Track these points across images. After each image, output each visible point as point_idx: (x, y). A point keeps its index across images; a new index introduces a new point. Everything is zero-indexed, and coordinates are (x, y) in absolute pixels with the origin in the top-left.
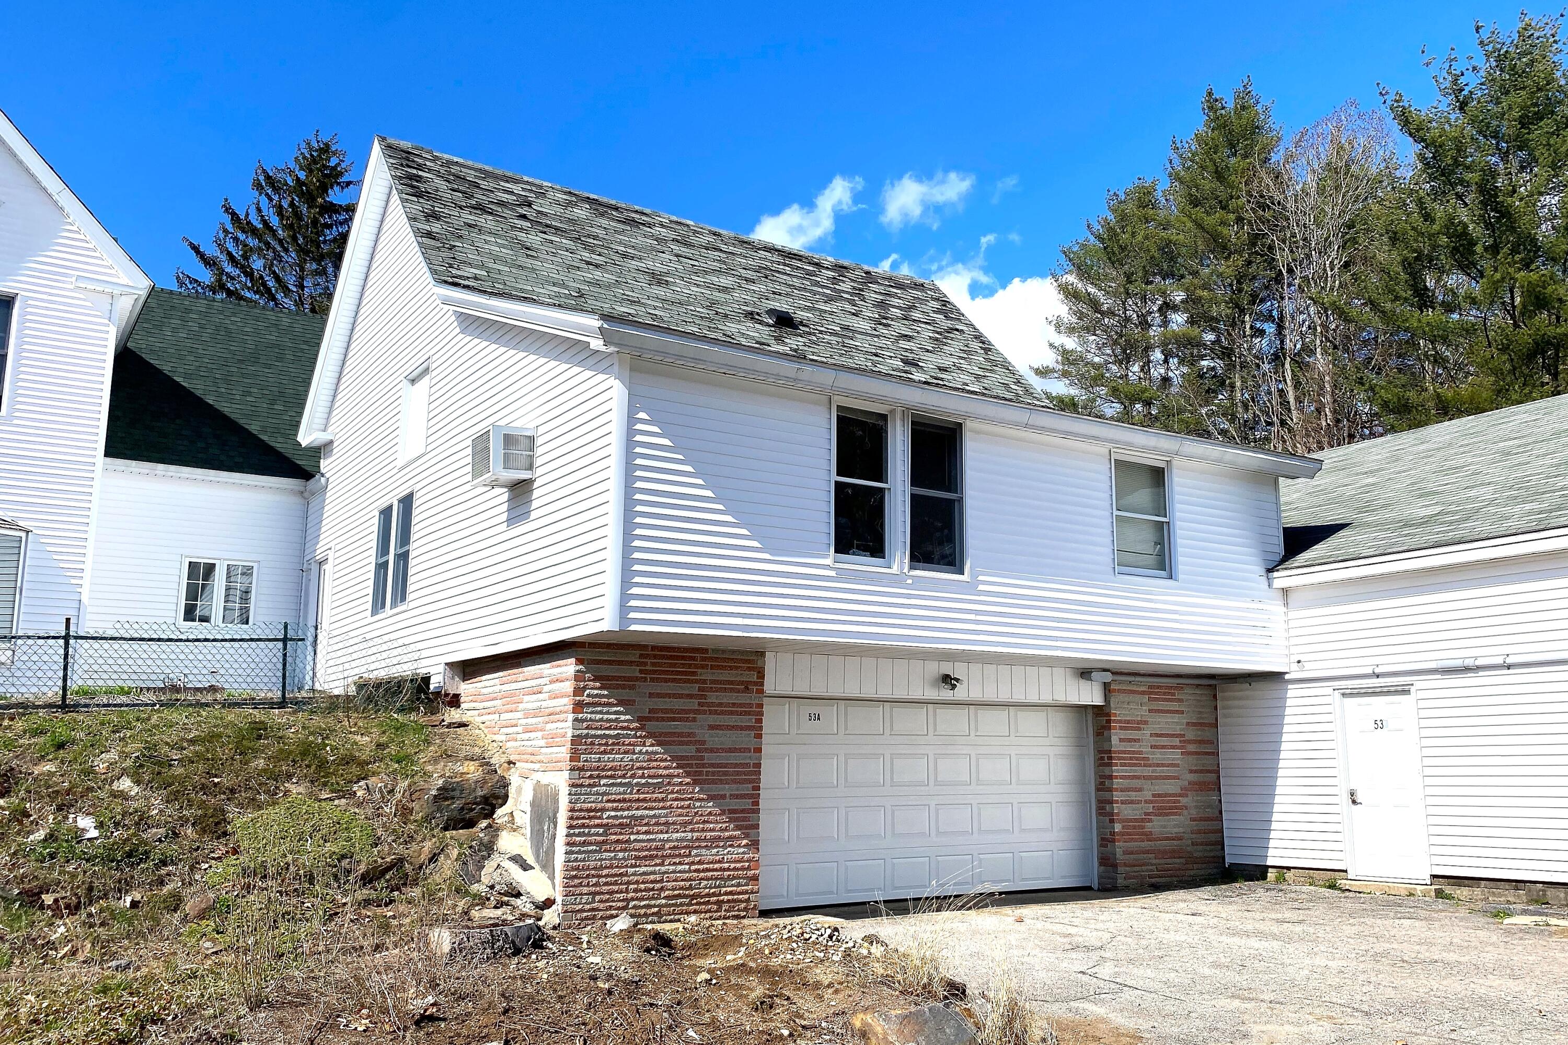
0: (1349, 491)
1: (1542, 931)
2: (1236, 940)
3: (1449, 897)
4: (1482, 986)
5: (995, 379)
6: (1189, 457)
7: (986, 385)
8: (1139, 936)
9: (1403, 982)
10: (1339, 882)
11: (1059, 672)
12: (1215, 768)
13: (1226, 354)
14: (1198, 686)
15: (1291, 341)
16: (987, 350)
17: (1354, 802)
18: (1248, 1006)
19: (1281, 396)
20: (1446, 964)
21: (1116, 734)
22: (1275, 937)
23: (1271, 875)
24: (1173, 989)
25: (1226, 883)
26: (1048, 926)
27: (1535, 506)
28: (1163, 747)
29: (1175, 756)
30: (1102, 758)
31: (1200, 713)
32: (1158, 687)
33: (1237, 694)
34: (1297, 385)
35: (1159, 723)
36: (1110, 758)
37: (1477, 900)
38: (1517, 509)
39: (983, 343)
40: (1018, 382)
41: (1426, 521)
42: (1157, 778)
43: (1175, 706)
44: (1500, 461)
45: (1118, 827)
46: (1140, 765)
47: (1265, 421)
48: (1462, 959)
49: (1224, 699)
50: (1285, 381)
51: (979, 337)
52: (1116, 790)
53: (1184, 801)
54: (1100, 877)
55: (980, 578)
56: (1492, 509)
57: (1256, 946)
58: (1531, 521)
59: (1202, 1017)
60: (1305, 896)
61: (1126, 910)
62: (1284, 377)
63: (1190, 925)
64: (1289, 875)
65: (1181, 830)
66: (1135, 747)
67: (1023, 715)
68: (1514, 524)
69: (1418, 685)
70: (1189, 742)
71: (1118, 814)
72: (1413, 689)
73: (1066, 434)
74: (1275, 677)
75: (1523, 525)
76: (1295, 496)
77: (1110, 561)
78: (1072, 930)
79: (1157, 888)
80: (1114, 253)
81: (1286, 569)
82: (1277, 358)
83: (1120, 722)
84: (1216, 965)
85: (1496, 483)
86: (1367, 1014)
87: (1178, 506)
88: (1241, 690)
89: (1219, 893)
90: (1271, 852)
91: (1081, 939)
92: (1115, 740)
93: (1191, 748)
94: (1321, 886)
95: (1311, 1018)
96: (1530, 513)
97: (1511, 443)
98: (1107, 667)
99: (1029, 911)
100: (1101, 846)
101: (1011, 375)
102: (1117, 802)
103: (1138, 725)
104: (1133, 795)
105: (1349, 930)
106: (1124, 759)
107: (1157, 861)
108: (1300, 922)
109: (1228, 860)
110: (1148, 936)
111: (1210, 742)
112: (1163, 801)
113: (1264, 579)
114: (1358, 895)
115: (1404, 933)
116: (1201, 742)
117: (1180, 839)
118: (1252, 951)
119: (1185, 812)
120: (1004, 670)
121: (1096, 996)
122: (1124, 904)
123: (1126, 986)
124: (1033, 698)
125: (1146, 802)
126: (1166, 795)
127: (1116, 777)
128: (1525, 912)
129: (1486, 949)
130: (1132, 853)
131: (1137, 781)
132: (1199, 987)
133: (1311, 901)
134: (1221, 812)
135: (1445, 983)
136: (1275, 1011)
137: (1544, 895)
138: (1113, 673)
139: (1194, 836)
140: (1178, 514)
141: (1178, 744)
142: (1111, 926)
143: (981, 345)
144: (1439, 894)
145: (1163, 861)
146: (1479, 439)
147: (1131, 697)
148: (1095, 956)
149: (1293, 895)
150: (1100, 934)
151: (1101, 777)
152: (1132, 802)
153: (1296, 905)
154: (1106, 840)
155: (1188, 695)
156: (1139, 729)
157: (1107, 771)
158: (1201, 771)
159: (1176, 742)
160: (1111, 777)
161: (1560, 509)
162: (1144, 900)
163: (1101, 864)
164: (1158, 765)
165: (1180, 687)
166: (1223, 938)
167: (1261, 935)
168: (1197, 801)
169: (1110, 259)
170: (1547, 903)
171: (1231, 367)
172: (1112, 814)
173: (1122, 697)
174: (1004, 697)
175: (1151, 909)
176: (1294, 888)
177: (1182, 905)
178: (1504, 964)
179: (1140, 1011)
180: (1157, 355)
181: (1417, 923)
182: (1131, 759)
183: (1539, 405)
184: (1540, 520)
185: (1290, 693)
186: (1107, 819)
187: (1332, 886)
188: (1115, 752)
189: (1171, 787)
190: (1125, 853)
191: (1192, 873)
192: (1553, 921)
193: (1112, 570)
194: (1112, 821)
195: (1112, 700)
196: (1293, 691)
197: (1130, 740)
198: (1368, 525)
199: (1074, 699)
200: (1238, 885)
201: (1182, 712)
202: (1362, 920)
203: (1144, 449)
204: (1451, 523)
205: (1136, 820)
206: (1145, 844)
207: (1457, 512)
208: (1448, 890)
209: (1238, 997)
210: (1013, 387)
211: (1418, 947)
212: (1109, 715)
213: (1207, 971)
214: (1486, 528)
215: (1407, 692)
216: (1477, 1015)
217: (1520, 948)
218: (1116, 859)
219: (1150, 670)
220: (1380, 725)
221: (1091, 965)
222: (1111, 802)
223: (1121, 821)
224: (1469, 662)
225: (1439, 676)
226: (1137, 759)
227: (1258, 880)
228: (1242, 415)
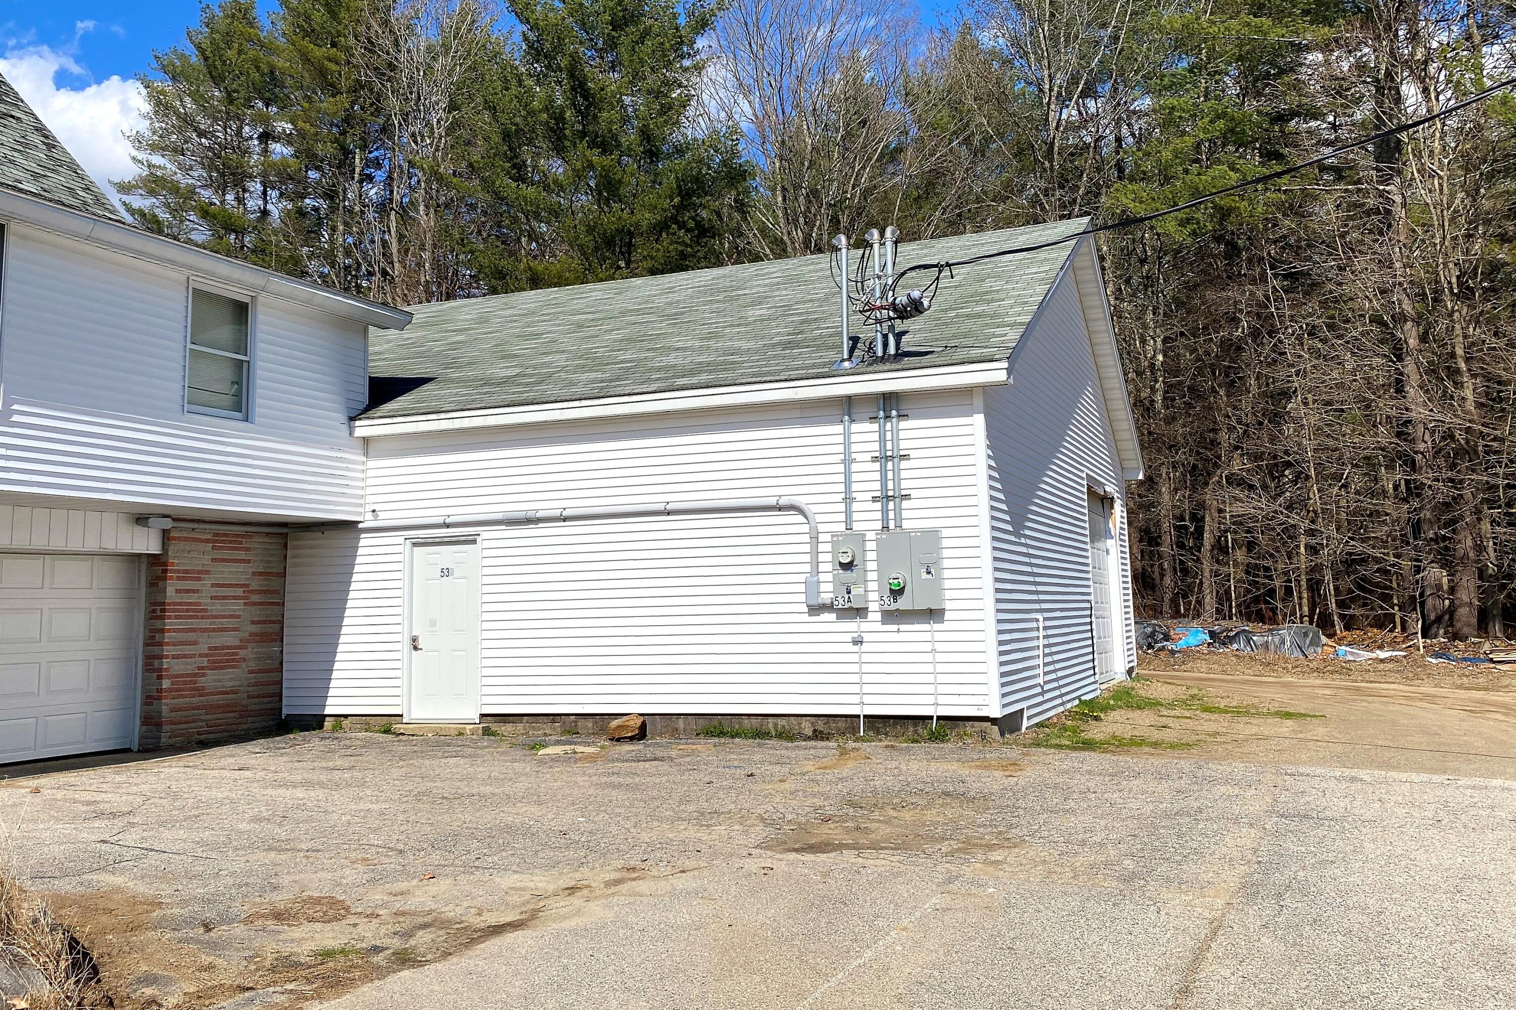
0: (437, 347)
1: (570, 758)
2: (281, 791)
3: (494, 734)
4: (511, 815)
5: (58, 180)
6: (277, 295)
7: (46, 187)
8: (176, 796)
9: (440, 818)
10: (395, 726)
11: (109, 518)
12: (280, 618)
13: (330, 195)
14: (268, 534)
15: (398, 193)
16: (50, 147)
17: (416, 648)
18: (283, 857)
19: (384, 247)
20: (482, 796)
21: (173, 585)
22: (322, 785)
23: (328, 723)
24: (205, 849)
25: (280, 735)
26: (71, 795)
27: (599, 375)
28: (225, 598)
29: (237, 607)
30: (154, 611)
31: (268, 562)
32: (224, 535)
33: (306, 543)
34: (401, 237)
35: (222, 573)
36: (164, 611)
37: (518, 735)
38: (584, 376)
39: (47, 137)
40: (87, 189)
41: (506, 381)
42: (214, 630)
43: (241, 555)
44: (574, 332)
45: (166, 684)
46: (197, 617)
47: (367, 270)
48: (497, 791)
49: (295, 548)
50: (389, 231)
51: (41, 129)
52: (168, 644)
53: (242, 653)
54: (141, 738)
55: (15, 407)
56: (563, 375)
57: (301, 796)
58: (594, 389)
59: (233, 874)
60: (359, 743)
61: (167, 770)
62: (389, 228)
63: (235, 780)
64: (346, 723)
65: (237, 683)
66: (193, 598)
67: (61, 565)
68: (578, 390)
69: (485, 535)
70: (253, 592)
71: (167, 670)
72: (479, 539)
73: (139, 254)
74: (349, 526)
75: (586, 391)
76: (386, 346)
77: (179, 398)
78: (99, 797)
79: (204, 744)
80: (216, 67)
81: (368, 418)
82: (383, 208)
83: (178, 571)
84: (257, 819)
85: (570, 352)
86: (401, 852)
87: (261, 345)
88: (313, 540)
89: (271, 745)
90: (329, 701)
91: (107, 806)
92: (170, 591)
93: (255, 598)
94: (377, 732)
95: (346, 862)
96: (593, 381)
97: (585, 317)
98: (167, 512)
99: (47, 781)
100: (146, 704)
101: (79, 180)
102: (167, 657)
103: (199, 575)
104: (188, 650)
105: (395, 773)
106: (178, 610)
107: (208, 717)
108: (351, 768)
109: (285, 711)
110: (186, 796)
111: (276, 592)
112: (220, 655)
113: (345, 428)
114: (411, 738)
115: (448, 771)
116: (265, 592)
117: (235, 692)
118: (296, 802)
119: (244, 665)
120: (41, 514)
121: (114, 865)
122: (165, 764)
123: (152, 850)
124: (75, 545)
125: (201, 655)
126: (223, 648)
127: (169, 631)
128: (558, 743)
129: (520, 779)
130: (180, 710)
131: (192, 634)
132: (235, 843)
133: (364, 747)
134: (281, 663)
135: (478, 814)
136: (311, 860)
137: (576, 726)
138: (174, 520)
139: (250, 689)
140: (260, 354)
141: (241, 594)
142: (145, 788)
143: (42, 139)
144: (487, 732)
145: (214, 716)
146: (560, 310)
147: (193, 545)
148: (119, 823)
149: (348, 742)
150: (130, 798)
151: (151, 631)
152: (185, 656)
153: (349, 752)
154: (151, 698)
155: (256, 543)
156: (199, 579)
157: (158, 624)
158: (264, 622)
159: (239, 592)
160: (162, 631)
161: (618, 379)
162: (188, 759)
163: (143, 723)
164: (217, 617)
165: (247, 535)
166: (269, 791)
167: (307, 784)
168: (257, 653)
169: (210, 73)
170: (578, 733)
171: (333, 209)
172: (160, 670)
173: (182, 545)
174: (39, 543)
175: (196, 767)
176: (349, 735)
177: (231, 760)
178: (532, 791)
179: (164, 876)
180: (256, 186)
181: (462, 761)
182: (187, 610)
183: (611, 286)
184: (602, 388)
185: (362, 542)
186: (155, 675)
187: (387, 731)
188: (169, 604)
189: (229, 639)
190: (172, 710)
191: (245, 727)
192: (579, 749)
193: (180, 407)
194: (160, 677)
195: (171, 548)
196: (365, 540)
197: (188, 591)
198: (452, 380)
199: (126, 547)
200: (292, 736)
201: (249, 561)
202: (411, 762)
203: (228, 280)
204: (527, 384)
205: (187, 675)
206: (196, 700)
207: (532, 375)
208: (494, 727)
209: (275, 849)
210: (81, 193)
211: (459, 783)
212: (165, 564)
213: (243, 826)
214: (556, 392)
215: (474, 542)
216: (501, 841)
217: (548, 776)
218: (160, 717)
219: (216, 517)
220: (446, 573)
221: (115, 832)
222: (161, 657)
223: (169, 677)
224: (531, 514)
225: (504, 527)
226: (194, 611)
227: (314, 729)
228: (340, 258)
